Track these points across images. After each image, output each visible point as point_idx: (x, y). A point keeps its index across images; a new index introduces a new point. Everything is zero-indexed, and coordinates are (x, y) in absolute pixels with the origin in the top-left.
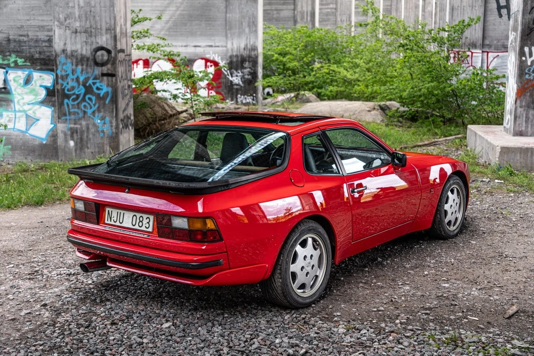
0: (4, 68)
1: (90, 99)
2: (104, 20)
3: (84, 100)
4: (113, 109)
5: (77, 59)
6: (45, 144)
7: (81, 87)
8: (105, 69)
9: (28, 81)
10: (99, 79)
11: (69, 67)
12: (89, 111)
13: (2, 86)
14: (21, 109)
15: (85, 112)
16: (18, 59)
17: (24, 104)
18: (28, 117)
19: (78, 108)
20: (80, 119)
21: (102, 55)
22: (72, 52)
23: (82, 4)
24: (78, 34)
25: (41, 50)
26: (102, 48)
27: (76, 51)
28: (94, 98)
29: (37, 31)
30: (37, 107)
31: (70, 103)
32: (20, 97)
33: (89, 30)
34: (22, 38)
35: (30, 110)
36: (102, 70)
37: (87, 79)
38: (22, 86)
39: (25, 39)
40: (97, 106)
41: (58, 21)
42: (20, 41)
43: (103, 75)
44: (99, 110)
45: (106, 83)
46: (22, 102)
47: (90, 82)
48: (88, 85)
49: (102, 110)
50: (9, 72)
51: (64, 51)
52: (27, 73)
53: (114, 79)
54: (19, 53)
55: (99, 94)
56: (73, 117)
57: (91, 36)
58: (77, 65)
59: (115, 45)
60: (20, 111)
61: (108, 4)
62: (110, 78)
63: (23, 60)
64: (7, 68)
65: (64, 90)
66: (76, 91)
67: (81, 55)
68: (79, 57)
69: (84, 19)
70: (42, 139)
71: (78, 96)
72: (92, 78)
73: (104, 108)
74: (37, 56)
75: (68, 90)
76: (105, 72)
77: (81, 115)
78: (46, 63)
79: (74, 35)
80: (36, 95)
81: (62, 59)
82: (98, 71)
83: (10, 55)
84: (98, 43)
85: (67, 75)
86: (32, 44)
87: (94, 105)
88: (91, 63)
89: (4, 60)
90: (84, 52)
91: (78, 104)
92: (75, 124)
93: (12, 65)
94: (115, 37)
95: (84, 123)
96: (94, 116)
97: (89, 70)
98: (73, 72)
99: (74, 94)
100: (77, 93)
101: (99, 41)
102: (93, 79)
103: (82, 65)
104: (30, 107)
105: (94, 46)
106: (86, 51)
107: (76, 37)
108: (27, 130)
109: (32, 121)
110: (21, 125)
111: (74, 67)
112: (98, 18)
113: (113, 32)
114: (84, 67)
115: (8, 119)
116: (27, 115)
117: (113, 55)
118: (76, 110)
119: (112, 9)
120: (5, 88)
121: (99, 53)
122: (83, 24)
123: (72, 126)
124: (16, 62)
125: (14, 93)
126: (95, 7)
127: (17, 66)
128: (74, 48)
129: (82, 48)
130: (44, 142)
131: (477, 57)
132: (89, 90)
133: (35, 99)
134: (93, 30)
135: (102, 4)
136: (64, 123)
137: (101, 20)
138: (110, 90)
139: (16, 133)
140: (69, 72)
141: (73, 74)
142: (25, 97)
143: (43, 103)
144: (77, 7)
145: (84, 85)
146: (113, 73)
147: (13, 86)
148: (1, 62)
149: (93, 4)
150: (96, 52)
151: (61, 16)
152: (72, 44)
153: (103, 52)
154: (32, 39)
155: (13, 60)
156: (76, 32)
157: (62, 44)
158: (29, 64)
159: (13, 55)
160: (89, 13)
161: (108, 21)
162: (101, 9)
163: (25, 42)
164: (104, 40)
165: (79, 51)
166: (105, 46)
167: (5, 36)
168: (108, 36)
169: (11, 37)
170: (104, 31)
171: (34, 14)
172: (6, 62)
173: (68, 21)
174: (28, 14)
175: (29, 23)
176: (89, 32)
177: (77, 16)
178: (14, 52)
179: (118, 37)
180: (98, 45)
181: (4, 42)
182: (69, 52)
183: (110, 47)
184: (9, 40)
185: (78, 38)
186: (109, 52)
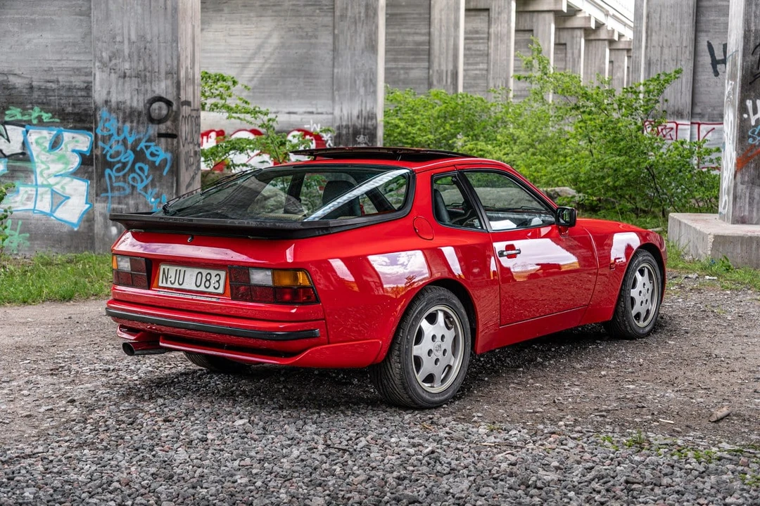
0: (23, 126)
1: (141, 169)
2: (163, 60)
3: (132, 170)
4: (172, 184)
5: (125, 113)
6: (77, 232)
7: (129, 152)
8: (163, 128)
9: (55, 144)
10: (154, 141)
11: (113, 125)
12: (140, 186)
13: (20, 151)
14: (45, 183)
15: (133, 187)
16: (43, 113)
17: (49, 176)
18: (54, 193)
19: (125, 181)
20: (126, 197)
21: (160, 108)
22: (118, 103)
23: (133, 37)
24: (127, 79)
25: (76, 101)
26: (160, 99)
27: (124, 103)
28: (146, 168)
29: (71, 76)
30: (68, 179)
31: (114, 174)
32: (43, 166)
33: (143, 73)
34: (49, 85)
35: (57, 183)
36: (159, 129)
37: (138, 141)
38: (48, 152)
39: (54, 86)
40: (150, 178)
41: (100, 61)
42: (46, 89)
43: (160, 135)
44: (153, 184)
45: (164, 147)
46: (46, 172)
47: (142, 145)
48: (138, 149)
49: (158, 184)
50: (31, 131)
51: (106, 102)
52: (55, 132)
53: (175, 140)
54: (44, 106)
55: (154, 162)
56: (116, 193)
57: (145, 82)
58: (124, 122)
59: (178, 94)
60: (43, 186)
61: (169, 38)
62: (169, 140)
63: (50, 115)
64: (28, 126)
65: (105, 156)
66: (122, 158)
67: (131, 108)
68: (128, 111)
69: (136, 58)
70: (73, 224)
71: (125, 165)
72: (144, 140)
73: (160, 181)
74: (69, 109)
75: (111, 157)
76: (163, 132)
77: (128, 191)
78: (81, 118)
79: (121, 81)
80: (66, 164)
81: (103, 113)
82: (153, 130)
83: (32, 109)
84: (154, 92)
85: (111, 136)
86: (63, 93)
87: (147, 177)
88: (144, 118)
89: (23, 115)
90: (135, 104)
91: (124, 175)
92: (119, 203)
93: (35, 122)
94: (178, 84)
95: (131, 202)
96: (146, 193)
97: (141, 128)
98: (119, 131)
99: (119, 162)
100: (123, 160)
101: (156, 88)
102: (146, 142)
103: (132, 122)
104: (58, 179)
105: (149, 96)
106: (138, 103)
107: (124, 83)
108: (53, 211)
109: (59, 199)
110: (44, 205)
111: (120, 124)
112: (155, 58)
113: (175, 76)
114: (135, 124)
115: (26, 196)
116: (52, 191)
117: (174, 108)
118: (121, 184)
119: (174, 45)
120: (23, 154)
121: (156, 105)
122: (134, 65)
123: (115, 206)
124: (40, 118)
125: (36, 160)
126: (151, 42)
127: (41, 123)
128: (121, 98)
129: (132, 98)
130: (76, 229)
131: (685, 130)
132: (139, 156)
133: (65, 169)
134: (148, 74)
135: (161, 39)
136: (104, 202)
137: (159, 60)
138: (169, 156)
139: (36, 216)
140: (114, 131)
141: (118, 134)
142: (51, 166)
143: (75, 174)
144: (126, 42)
145: (134, 150)
146: (174, 133)
147: (34, 150)
148: (19, 117)
149: (149, 38)
150: (151, 104)
151: (104, 54)
152: (119, 93)
153: (162, 104)
154: (63, 86)
155: (35, 114)
156: (125, 76)
157: (105, 92)
158: (57, 120)
159: (37, 109)
160: (143, 50)
161: (169, 61)
162: (159, 46)
163: (53, 90)
164: (163, 88)
165: (128, 103)
166: (164, 95)
167: (25, 81)
168: (169, 82)
169: (35, 84)
170: (163, 75)
171: (67, 53)
172: (26, 118)
173: (113, 62)
174: (59, 53)
175: (60, 64)
176: (142, 77)
177: (126, 54)
178: (38, 103)
179: (181, 84)
180: (154, 95)
181: (25, 91)
182: (114, 104)
183: (170, 97)
184: (32, 87)
185: (127, 85)
186: (169, 103)
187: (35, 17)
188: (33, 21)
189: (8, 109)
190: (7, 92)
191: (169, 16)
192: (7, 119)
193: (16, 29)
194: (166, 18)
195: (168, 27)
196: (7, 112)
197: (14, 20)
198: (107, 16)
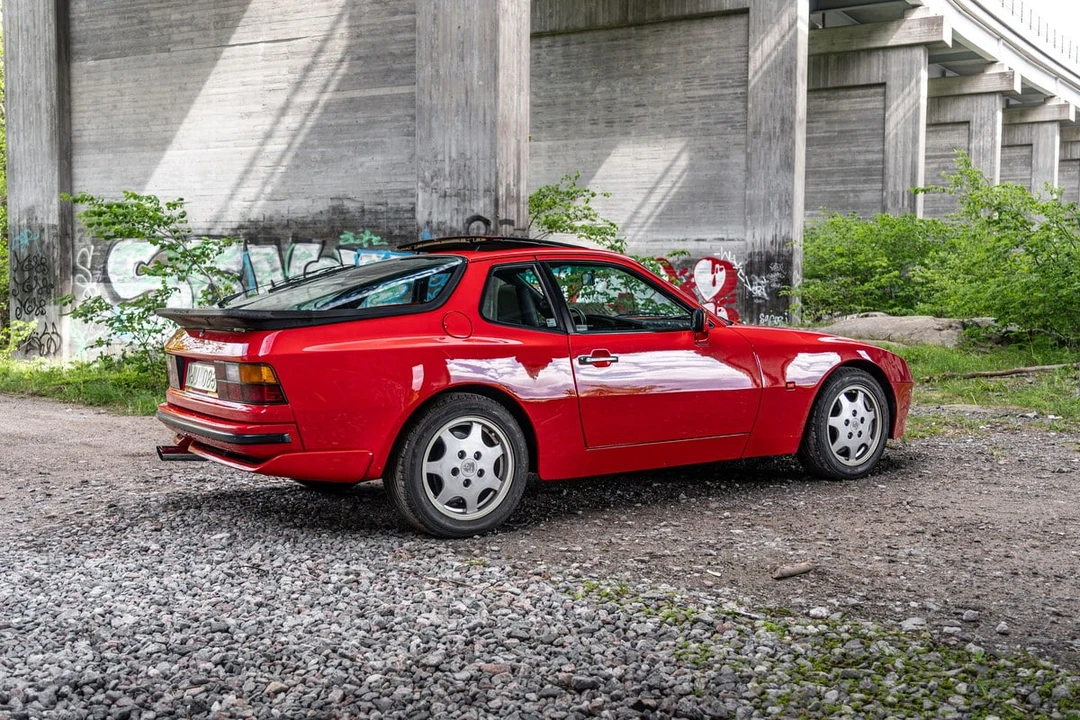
0: (356, 250)
2: (481, 178)
5: (444, 234)
16: (373, 237)
21: (478, 228)
22: (439, 224)
23: (454, 155)
24: (448, 199)
25: (402, 224)
26: (478, 218)
27: (445, 223)
29: (398, 197)
33: (462, 191)
34: (380, 207)
39: (383, 208)
41: (423, 181)
42: (376, 212)
50: (362, 255)
51: (428, 223)
52: (382, 254)
54: (374, 228)
57: (464, 201)
59: (496, 212)
61: (488, 153)
63: (379, 238)
64: (359, 250)
67: (451, 228)
68: (448, 231)
69: (455, 177)
74: (396, 232)
78: (407, 240)
79: (442, 200)
81: (424, 235)
83: (363, 232)
84: (473, 211)
86: (391, 215)
89: (355, 239)
90: (454, 225)
93: (365, 246)
94: (497, 201)
101: (475, 208)
105: (468, 215)
106: (457, 222)
107: (444, 204)
112: (474, 175)
113: (493, 193)
117: (492, 227)
119: (493, 161)
121: (474, 225)
122: (454, 183)
124: (370, 242)
126: (471, 159)
127: (371, 247)
128: (441, 219)
129: (452, 218)
134: (467, 193)
135: (480, 155)
137: (478, 177)
144: (447, 160)
148: (352, 241)
149: (468, 154)
150: (470, 224)
151: (426, 174)
152: (439, 213)
153: (480, 223)
154: (391, 209)
155: (366, 238)
156: (445, 196)
157: (427, 212)
158: (386, 243)
159: (368, 232)
160: (463, 168)
161: (487, 178)
162: (478, 162)
163: (382, 213)
164: (481, 206)
165: (448, 223)
166: (482, 214)
167: (359, 205)
168: (487, 200)
169: (366, 207)
170: (481, 193)
171: (395, 174)
172: (358, 242)
173: (435, 181)
174: (389, 175)
175: (389, 186)
176: (462, 196)
177: (447, 173)
178: (369, 227)
179: (500, 202)
180: (473, 214)
181: (357, 214)
182: (435, 225)
183: (488, 216)
184: (363, 211)
185: (447, 205)
186: (487, 222)
187: (368, 140)
188: (366, 144)
189: (342, 233)
190: (342, 217)
191: (488, 131)
192: (341, 243)
193: (351, 153)
194: (485, 133)
195: (487, 142)
196: (342, 237)
197: (349, 145)
198: (430, 135)
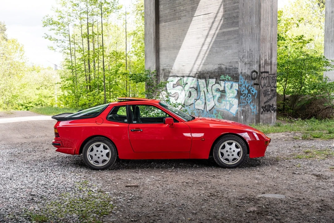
0: (224, 81)
1: (249, 96)
2: (256, 57)
3: (247, 96)
4: (257, 101)
5: (246, 76)
6: (235, 117)
7: (247, 90)
8: (255, 82)
9: (231, 87)
10: (253, 86)
11: (243, 81)
12: (249, 102)
13: (223, 89)
14: (228, 100)
15: (247, 102)
16: (229, 77)
17: (230, 98)
18: (230, 104)
19: (245, 100)
20: (245, 106)
21: (255, 74)
22: (244, 73)
23: (248, 50)
24: (246, 65)
25: (236, 73)
26: (254, 71)
27: (246, 73)
28: (251, 96)
29: (235, 64)
30: (234, 99)
31: (243, 98)
32: (228, 95)
33: (250, 62)
34: (230, 67)
35: (231, 100)
36: (254, 82)
37: (249, 86)
38: (230, 89)
39: (231, 68)
40: (252, 99)
41: (240, 59)
42: (230, 69)
43: (255, 84)
44: (252, 101)
45: (255, 88)
46: (229, 96)
47: (250, 87)
48: (249, 89)
49: (254, 102)
50: (226, 83)
51: (241, 73)
52: (231, 83)
53: (258, 86)
54: (229, 74)
55: (253, 94)
56: (243, 104)
57: (251, 65)
58: (245, 80)
59: (260, 69)
60: (228, 101)
61: (257, 49)
62: (257, 86)
63: (230, 77)
64: (225, 81)
65: (240, 91)
66: (245, 92)
67: (247, 75)
68: (246, 75)
69: (249, 57)
70: (234, 114)
71: (245, 94)
72: (250, 86)
73: (254, 101)
74: (235, 75)
75: (242, 92)
76: (255, 83)
77: (246, 104)
78: (235, 78)
79: (245, 65)
80: (234, 94)
81: (240, 77)
82: (253, 82)
83: (226, 75)
84: (253, 69)
85: (242, 84)
86: (233, 70)
87: (251, 99)
88: (250, 78)
89: (224, 78)
90: (248, 73)
91: (245, 98)
92: (244, 108)
93: (227, 80)
94: (260, 65)
95: (247, 107)
96: (251, 104)
97: (250, 82)
98: (244, 82)
99: (244, 93)
100: (245, 93)
101: (253, 68)
102: (251, 86)
103: (247, 80)
104: (231, 99)
105: (252, 71)
106: (249, 73)
107: (246, 66)
108: (230, 110)
109: (231, 105)
110: (228, 108)
111: (244, 80)
112: (253, 57)
113: (259, 63)
114: (248, 80)
115: (224, 104)
116: (230, 103)
117: (258, 74)
118: (244, 101)
119: (259, 52)
120: (224, 90)
121: (253, 74)
122: (248, 60)
123: (243, 109)
124: (228, 78)
125: (227, 92)
126: (253, 51)
127: (228, 80)
128: (245, 72)
129: (247, 71)
130: (234, 116)
132: (249, 91)
133: (233, 95)
134: (252, 63)
135: (255, 50)
136: (240, 107)
137: (255, 57)
138: (257, 91)
139: (226, 111)
140: (243, 83)
141: (244, 84)
142: (230, 94)
143: (235, 97)
144: (246, 52)
145: (248, 89)
146: (258, 83)
147: (227, 89)
148: (223, 78)
149: (252, 50)
150: (252, 73)
151: (241, 57)
152: (244, 70)
153: (255, 73)
154: (234, 68)
155: (227, 77)
156: (246, 64)
157: (241, 69)
158: (232, 79)
159: (227, 75)
160: (251, 55)
161: (257, 58)
162: (255, 53)
163: (231, 69)
164: (255, 67)
165: (247, 73)
166: (255, 70)
167: (225, 66)
168: (257, 65)
169: (227, 67)
170: (255, 63)
171: (234, 56)
172: (225, 79)
173: (243, 59)
174: (233, 57)
175: (233, 60)
176: (250, 64)
177: (246, 56)
178: (228, 74)
179: (261, 66)
180: (253, 70)
181: (225, 70)
182: (243, 73)
183: (257, 71)
184: (226, 69)
185: (246, 67)
186: (257, 73)
187: (228, 45)
188: (227, 46)
189: (221, 76)
190: (221, 70)
191: (257, 42)
192: (221, 79)
193: (223, 50)
194: (257, 43)
195: (257, 45)
196: (221, 77)
197: (223, 47)
198: (242, 44)
